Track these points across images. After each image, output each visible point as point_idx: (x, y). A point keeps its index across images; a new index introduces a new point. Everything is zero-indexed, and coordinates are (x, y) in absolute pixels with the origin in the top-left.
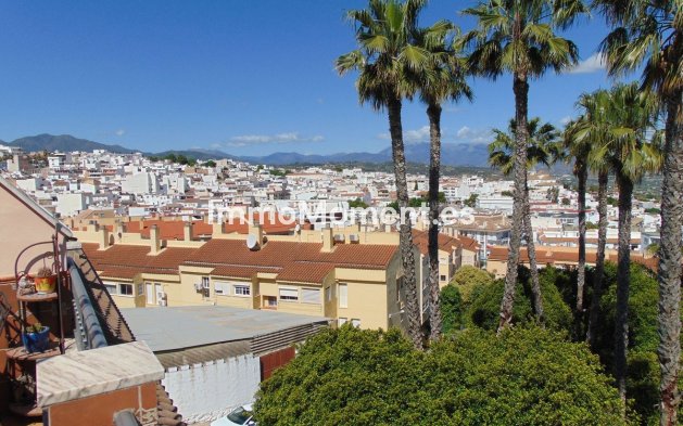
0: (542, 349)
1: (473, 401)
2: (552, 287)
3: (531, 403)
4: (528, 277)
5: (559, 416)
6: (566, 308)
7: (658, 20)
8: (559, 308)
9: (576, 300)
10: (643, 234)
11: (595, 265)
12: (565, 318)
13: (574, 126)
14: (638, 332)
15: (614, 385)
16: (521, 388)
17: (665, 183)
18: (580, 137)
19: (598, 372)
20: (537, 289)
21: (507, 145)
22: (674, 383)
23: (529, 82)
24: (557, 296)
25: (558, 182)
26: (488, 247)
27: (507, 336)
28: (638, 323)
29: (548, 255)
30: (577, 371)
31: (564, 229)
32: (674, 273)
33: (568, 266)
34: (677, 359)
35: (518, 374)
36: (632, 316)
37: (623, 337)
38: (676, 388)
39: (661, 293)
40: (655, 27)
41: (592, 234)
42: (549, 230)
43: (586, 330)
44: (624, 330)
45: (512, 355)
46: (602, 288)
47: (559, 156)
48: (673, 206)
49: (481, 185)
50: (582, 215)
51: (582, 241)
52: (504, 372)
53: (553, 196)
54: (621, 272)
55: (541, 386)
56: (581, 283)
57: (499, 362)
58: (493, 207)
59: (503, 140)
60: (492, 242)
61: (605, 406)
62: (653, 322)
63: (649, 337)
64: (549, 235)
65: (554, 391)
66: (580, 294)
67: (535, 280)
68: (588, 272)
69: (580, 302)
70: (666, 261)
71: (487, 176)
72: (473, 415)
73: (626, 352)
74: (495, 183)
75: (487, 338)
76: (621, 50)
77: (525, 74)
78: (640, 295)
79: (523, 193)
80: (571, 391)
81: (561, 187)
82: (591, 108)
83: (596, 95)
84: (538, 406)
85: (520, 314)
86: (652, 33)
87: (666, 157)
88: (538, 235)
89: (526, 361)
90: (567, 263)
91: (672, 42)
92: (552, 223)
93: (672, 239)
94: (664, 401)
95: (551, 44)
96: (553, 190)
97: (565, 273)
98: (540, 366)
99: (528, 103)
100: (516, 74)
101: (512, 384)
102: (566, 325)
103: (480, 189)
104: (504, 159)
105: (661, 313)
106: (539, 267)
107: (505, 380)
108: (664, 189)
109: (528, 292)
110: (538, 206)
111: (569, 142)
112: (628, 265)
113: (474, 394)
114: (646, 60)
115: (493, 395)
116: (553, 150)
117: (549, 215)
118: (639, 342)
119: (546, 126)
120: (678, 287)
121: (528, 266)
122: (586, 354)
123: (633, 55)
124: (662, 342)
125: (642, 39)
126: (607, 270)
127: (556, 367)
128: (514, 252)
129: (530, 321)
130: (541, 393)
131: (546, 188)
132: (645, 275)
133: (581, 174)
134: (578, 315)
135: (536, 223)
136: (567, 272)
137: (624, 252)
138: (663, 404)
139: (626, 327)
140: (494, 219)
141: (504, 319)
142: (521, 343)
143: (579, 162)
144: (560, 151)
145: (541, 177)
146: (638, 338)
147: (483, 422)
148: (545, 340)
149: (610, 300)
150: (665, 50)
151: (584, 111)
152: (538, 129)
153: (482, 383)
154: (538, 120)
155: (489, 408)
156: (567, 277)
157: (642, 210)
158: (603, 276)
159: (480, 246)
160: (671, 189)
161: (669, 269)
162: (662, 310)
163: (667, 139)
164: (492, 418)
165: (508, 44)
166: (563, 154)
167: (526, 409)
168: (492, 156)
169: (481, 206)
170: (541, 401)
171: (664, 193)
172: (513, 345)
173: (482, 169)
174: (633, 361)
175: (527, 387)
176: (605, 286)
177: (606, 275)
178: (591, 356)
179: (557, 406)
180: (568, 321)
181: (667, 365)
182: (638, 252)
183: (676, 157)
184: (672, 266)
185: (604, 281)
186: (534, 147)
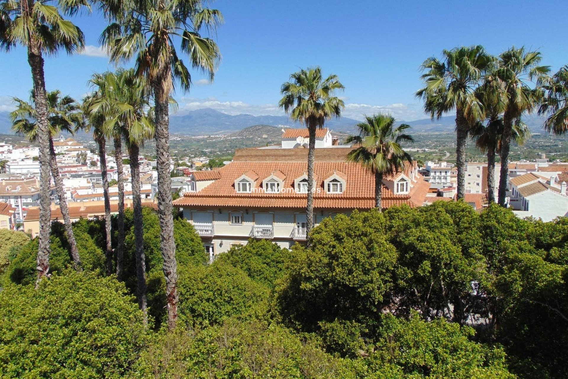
0: (79, 288)
1: (12, 355)
2: (86, 236)
3: (71, 337)
4: (64, 231)
5: (95, 339)
6: (99, 251)
7: (142, 23)
8: (93, 252)
9: (106, 243)
10: (152, 185)
11: (118, 213)
12: (99, 259)
13: (91, 99)
14: (152, 259)
15: (135, 301)
16: (61, 327)
17: (157, 146)
18: (95, 109)
19: (125, 294)
20: (72, 240)
21: (30, 114)
22: (174, 288)
23: (43, 56)
24: (91, 243)
25: (85, 147)
26: (23, 209)
27: (45, 285)
28: (152, 252)
29: (82, 209)
30: (107, 299)
31: (94, 187)
32: (168, 211)
33: (97, 217)
34: (175, 271)
35: (57, 317)
36: (147, 247)
37: (141, 264)
38: (176, 290)
39: (162, 227)
40: (140, 29)
41: (114, 190)
42: (82, 188)
43: (116, 266)
44: (142, 259)
45: (50, 302)
46: (125, 230)
47: (81, 125)
48: (163, 163)
49: (10, 152)
50: (104, 174)
51: (106, 195)
52: (43, 318)
53: (82, 159)
54: (136, 215)
55: (79, 320)
56: (109, 228)
57: (38, 311)
58: (25, 171)
59: (25, 109)
60: (27, 204)
61: (130, 319)
62: (161, 249)
63: (159, 260)
64: (81, 192)
65: (90, 320)
66: (109, 238)
67: (70, 232)
68: (113, 219)
69: (109, 244)
70: (163, 203)
71: (15, 143)
72: (14, 367)
73: (145, 274)
74: (25, 149)
75: (25, 293)
76: (118, 41)
77: (39, 48)
78: (152, 230)
79: (48, 157)
80: (104, 316)
81: (89, 152)
82: (102, 86)
83: (106, 76)
84: (76, 338)
85: (59, 264)
86: (138, 32)
87: (156, 127)
88: (72, 194)
89: (64, 302)
90: (96, 214)
91: (152, 42)
92: (83, 182)
93: (165, 187)
94: (169, 302)
95: (61, 25)
96: (82, 155)
97: (95, 223)
98: (76, 304)
99: (45, 76)
100: (30, 47)
101: (52, 327)
102: (100, 265)
103: (9, 155)
104: (29, 127)
105: (163, 241)
106: (74, 220)
107: (45, 325)
108: (157, 151)
109: (65, 244)
110: (69, 169)
111: (87, 113)
112: (141, 209)
113: (14, 348)
114: (137, 53)
115: (33, 342)
116: (74, 120)
117: (80, 176)
118: (153, 266)
119: (66, 98)
120: (172, 221)
121: (62, 221)
122: (115, 283)
123: (127, 47)
124: (165, 261)
125: (132, 36)
126: (128, 215)
127: (90, 300)
128: (45, 210)
129: (66, 267)
130: (78, 326)
131: (75, 153)
132: (153, 215)
133: (101, 141)
134: (109, 255)
135: (68, 184)
136: (97, 222)
137: (137, 200)
138: (169, 304)
139: (143, 256)
140: (26, 183)
141: (42, 272)
142: (58, 289)
143: (97, 131)
144: (81, 121)
145: (70, 143)
146: (152, 263)
147: (26, 369)
148: (81, 281)
149: (131, 238)
150: (149, 48)
151: (97, 88)
152: (59, 101)
153: (22, 335)
154: (58, 92)
155: (30, 355)
156: (97, 226)
157: (151, 167)
158: (125, 221)
159: (14, 209)
160: (162, 150)
161: (165, 208)
162: (164, 239)
163: (156, 114)
164: (34, 363)
165: (17, 17)
166: (83, 124)
167: (67, 343)
168: (16, 123)
169: (12, 171)
170: (79, 333)
171: (158, 154)
172: (51, 292)
173: (9, 136)
174: (151, 281)
175: (66, 325)
176: (127, 228)
177: (127, 219)
178: (119, 284)
179: (94, 332)
180: (102, 262)
181: (169, 276)
182: (150, 199)
183: (163, 127)
184: (167, 206)
185: (126, 225)
186: (57, 117)
